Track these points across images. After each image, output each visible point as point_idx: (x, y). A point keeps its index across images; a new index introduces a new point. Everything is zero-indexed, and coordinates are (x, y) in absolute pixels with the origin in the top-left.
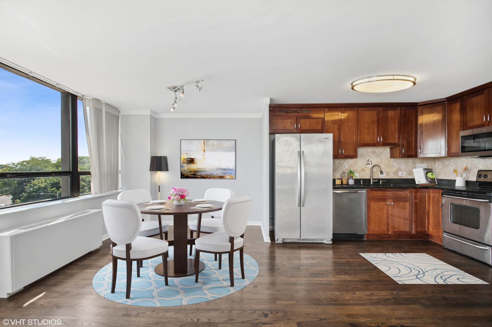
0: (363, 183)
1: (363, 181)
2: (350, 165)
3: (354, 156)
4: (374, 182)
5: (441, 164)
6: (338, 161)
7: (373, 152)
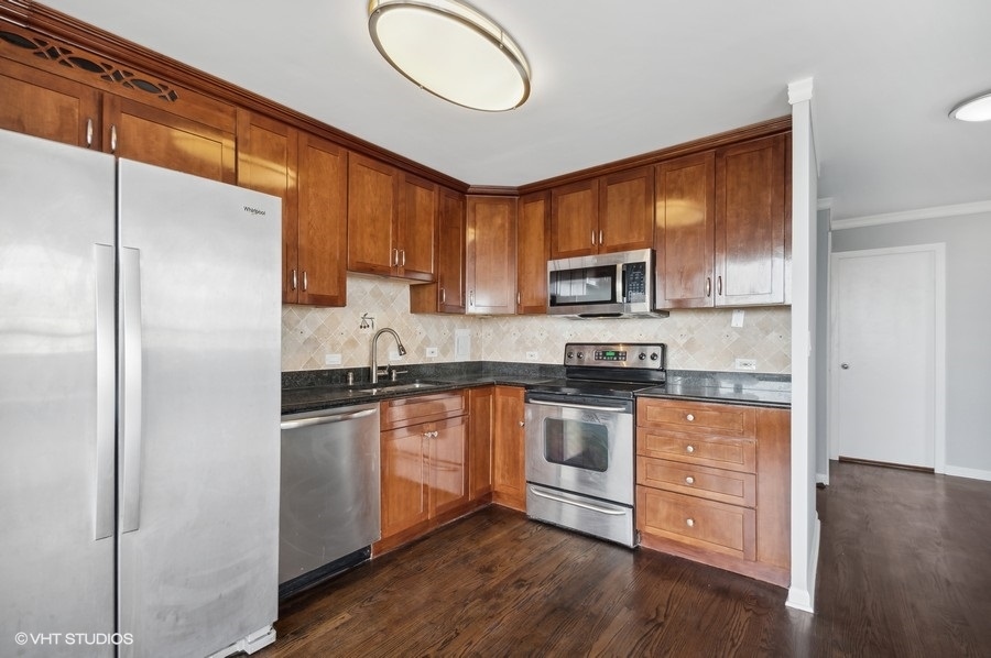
0: (354, 381)
1: (354, 377)
2: (319, 329)
3: (337, 300)
4: (379, 377)
5: (491, 331)
6: (295, 312)
7: (376, 295)
